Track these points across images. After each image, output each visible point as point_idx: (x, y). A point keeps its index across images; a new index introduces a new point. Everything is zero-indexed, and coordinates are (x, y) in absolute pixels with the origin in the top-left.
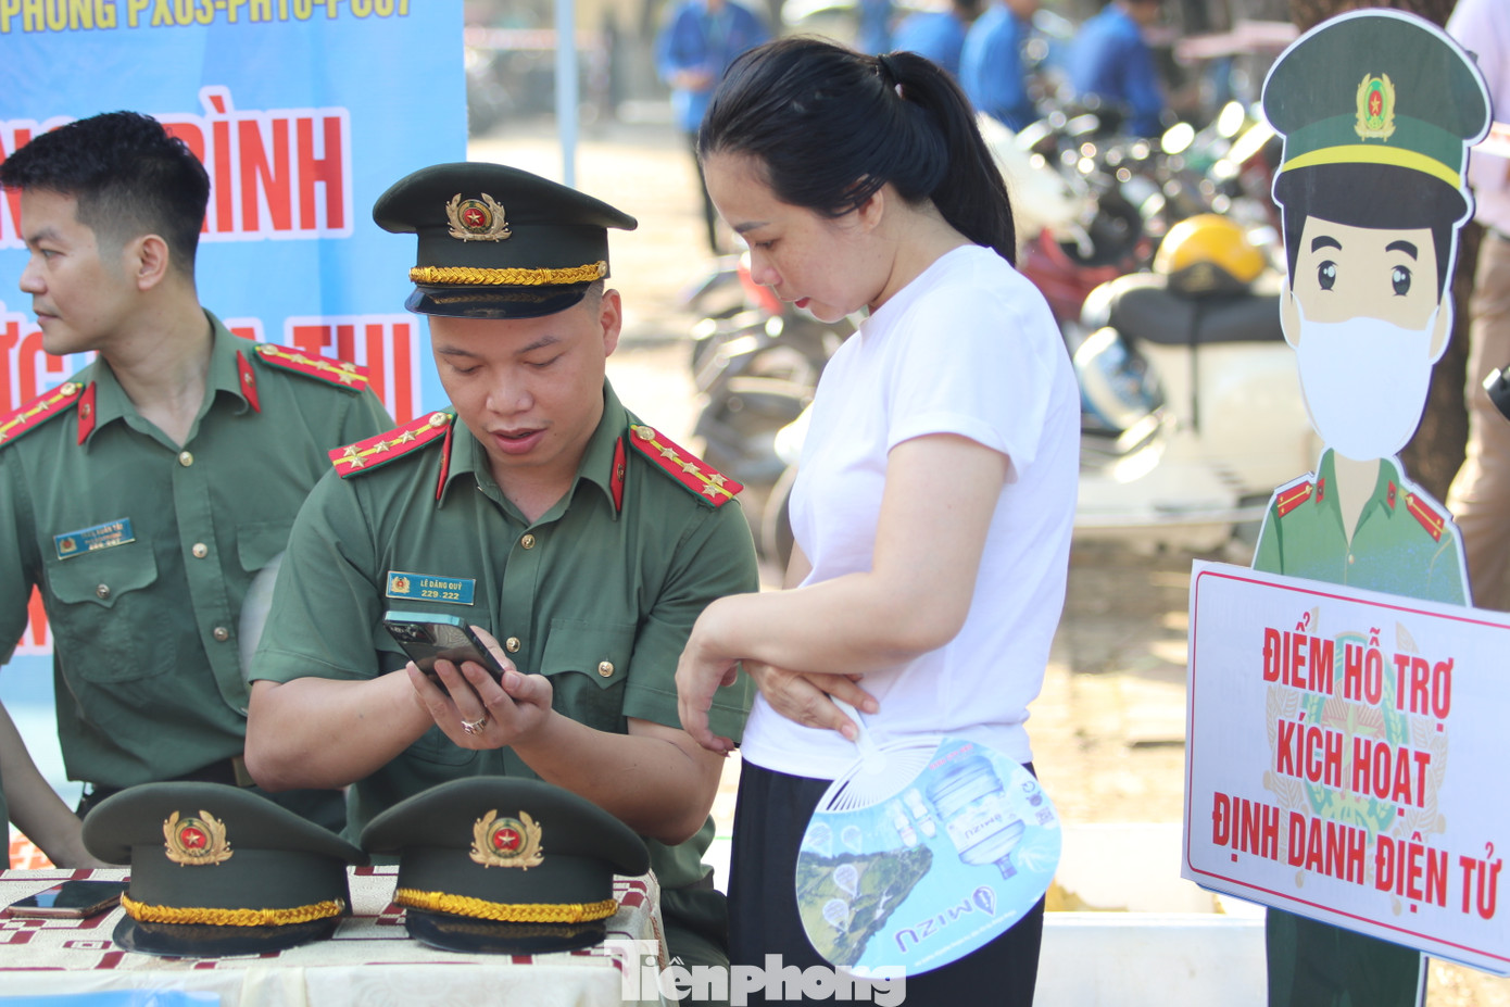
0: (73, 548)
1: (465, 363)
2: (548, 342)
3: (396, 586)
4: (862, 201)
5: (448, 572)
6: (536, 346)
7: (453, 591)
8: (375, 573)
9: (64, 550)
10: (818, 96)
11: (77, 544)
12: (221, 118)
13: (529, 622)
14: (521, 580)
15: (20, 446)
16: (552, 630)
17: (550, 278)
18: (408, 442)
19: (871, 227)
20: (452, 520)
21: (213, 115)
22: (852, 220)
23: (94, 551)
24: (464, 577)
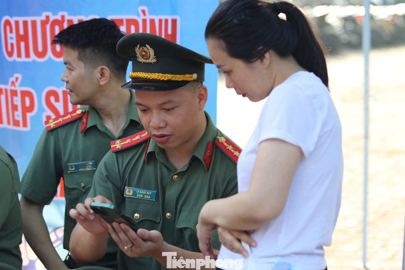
0: (74, 169)
1: (143, 108)
2: (169, 102)
3: (129, 192)
4: (261, 57)
5: (147, 188)
6: (165, 103)
7: (148, 195)
8: (121, 187)
9: (70, 169)
10: (243, 17)
11: (75, 168)
12: (144, 17)
13: (175, 207)
14: (172, 193)
15: (59, 130)
16: (182, 211)
17: (170, 78)
18: (138, 139)
19: (265, 66)
20: (150, 169)
21: (142, 17)
22: (258, 64)
23: (80, 171)
24: (152, 190)
